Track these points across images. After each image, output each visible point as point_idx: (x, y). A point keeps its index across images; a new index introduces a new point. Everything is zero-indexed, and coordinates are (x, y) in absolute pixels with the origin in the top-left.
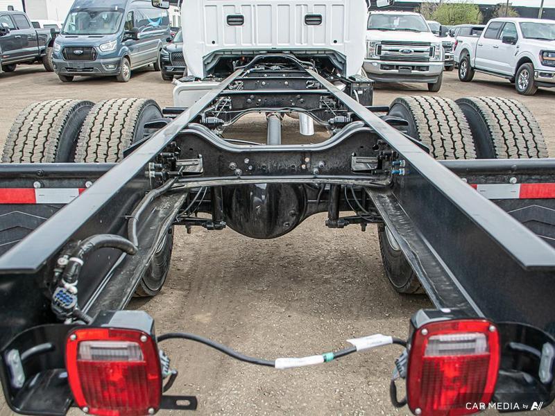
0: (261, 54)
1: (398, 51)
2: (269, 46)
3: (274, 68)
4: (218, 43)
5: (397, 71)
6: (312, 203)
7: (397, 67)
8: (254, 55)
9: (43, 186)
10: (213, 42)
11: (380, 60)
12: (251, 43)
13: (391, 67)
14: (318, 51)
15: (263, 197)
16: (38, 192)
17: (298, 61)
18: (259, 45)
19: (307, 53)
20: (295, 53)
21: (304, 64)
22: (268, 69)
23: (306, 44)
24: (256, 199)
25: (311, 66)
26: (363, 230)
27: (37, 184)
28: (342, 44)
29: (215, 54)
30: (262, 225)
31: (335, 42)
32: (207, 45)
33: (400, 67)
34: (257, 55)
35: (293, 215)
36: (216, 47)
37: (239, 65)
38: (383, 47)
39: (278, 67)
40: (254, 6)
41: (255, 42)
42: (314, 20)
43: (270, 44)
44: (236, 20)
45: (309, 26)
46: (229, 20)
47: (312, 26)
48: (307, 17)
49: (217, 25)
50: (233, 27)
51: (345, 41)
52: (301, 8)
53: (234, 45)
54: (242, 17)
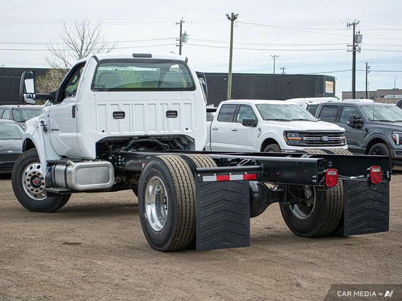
0: (134, 139)
2: (142, 133)
4: (106, 131)
9: (232, 174)
10: (103, 131)
12: (130, 131)
16: (230, 176)
18: (135, 132)
23: (168, 131)
27: (230, 173)
28: (191, 131)
31: (187, 129)
32: (99, 133)
36: (105, 135)
40: (132, 105)
41: (133, 131)
42: (172, 114)
43: (143, 132)
44: (119, 115)
45: (169, 119)
46: (115, 115)
47: (171, 118)
48: (168, 112)
49: (106, 119)
50: (117, 120)
51: (194, 129)
52: (163, 106)
53: (118, 133)
54: (124, 113)
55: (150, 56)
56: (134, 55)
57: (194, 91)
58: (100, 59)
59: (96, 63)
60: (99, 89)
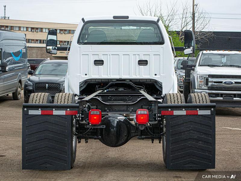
0: (113, 81)
1: (221, 82)
3: (121, 89)
4: (88, 75)
5: (222, 98)
6: (133, 132)
7: (222, 95)
8: (108, 82)
9: (56, 110)
10: (86, 75)
11: (208, 90)
12: (108, 75)
13: (217, 95)
14: (146, 80)
15: (115, 129)
16: (54, 111)
17: (134, 85)
18: (111, 76)
19: (140, 81)
20: (133, 81)
21: (138, 87)
22: (117, 90)
23: (139, 76)
24: (112, 129)
25: (143, 89)
26: (153, 143)
27: (54, 109)
28: (159, 76)
29: (86, 82)
30: (114, 138)
31: (156, 75)
32: (82, 76)
33: (223, 95)
34: (110, 82)
35: (126, 136)
36: (87, 77)
37: (99, 87)
38: (210, 79)
39: (122, 89)
40: (109, 55)
41: (110, 75)
42: (143, 63)
43: (118, 76)
44: (99, 63)
45: (141, 66)
46: (96, 62)
47: (142, 66)
48: (139, 61)
49: (88, 65)
50: (98, 66)
51: (161, 75)
52: (136, 56)
53: (98, 76)
54: (103, 61)
55: (128, 17)
56: (114, 17)
57: (163, 45)
58: (86, 20)
59: (83, 24)
60: (83, 42)
